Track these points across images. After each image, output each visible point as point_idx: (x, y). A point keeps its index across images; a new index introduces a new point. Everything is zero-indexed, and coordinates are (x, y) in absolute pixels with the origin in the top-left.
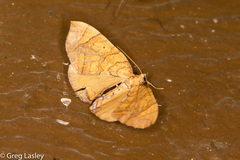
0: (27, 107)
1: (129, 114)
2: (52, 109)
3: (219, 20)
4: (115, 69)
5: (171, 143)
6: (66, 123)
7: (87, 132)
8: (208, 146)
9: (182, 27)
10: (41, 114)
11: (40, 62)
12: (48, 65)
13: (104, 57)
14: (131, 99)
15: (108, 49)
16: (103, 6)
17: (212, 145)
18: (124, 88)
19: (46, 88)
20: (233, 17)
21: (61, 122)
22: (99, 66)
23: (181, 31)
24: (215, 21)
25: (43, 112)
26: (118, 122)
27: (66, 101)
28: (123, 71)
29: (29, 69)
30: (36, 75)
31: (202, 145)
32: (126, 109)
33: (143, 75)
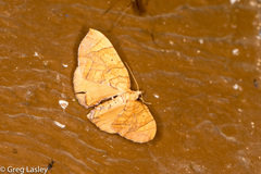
0: (29, 104)
1: (128, 128)
2: (51, 110)
3: (205, 41)
4: (115, 81)
5: (155, 160)
6: (63, 126)
7: (80, 137)
8: (187, 167)
9: (171, 43)
10: (41, 114)
11: (42, 60)
12: (49, 64)
13: (109, 69)
14: (128, 114)
15: (115, 62)
16: (101, 11)
17: (191, 167)
18: (120, 102)
19: (47, 87)
20: (218, 39)
21: (58, 124)
22: (103, 75)
23: (169, 47)
24: (201, 41)
25: (43, 111)
26: (117, 135)
27: (63, 103)
28: (122, 85)
29: (32, 66)
30: (38, 73)
31: (181, 166)
32: (125, 123)
33: (139, 93)
